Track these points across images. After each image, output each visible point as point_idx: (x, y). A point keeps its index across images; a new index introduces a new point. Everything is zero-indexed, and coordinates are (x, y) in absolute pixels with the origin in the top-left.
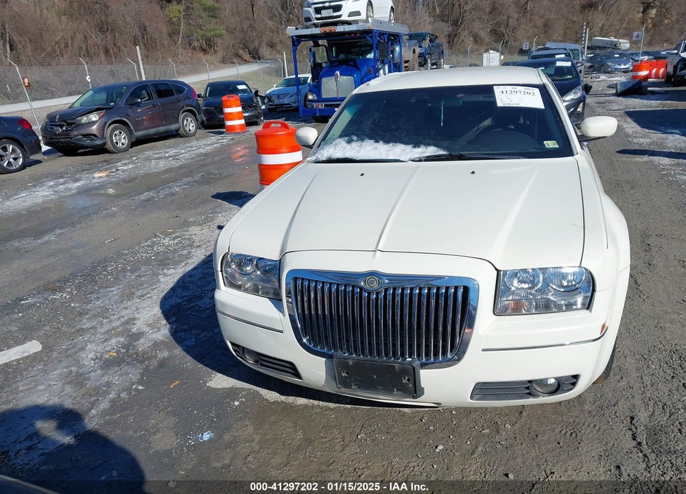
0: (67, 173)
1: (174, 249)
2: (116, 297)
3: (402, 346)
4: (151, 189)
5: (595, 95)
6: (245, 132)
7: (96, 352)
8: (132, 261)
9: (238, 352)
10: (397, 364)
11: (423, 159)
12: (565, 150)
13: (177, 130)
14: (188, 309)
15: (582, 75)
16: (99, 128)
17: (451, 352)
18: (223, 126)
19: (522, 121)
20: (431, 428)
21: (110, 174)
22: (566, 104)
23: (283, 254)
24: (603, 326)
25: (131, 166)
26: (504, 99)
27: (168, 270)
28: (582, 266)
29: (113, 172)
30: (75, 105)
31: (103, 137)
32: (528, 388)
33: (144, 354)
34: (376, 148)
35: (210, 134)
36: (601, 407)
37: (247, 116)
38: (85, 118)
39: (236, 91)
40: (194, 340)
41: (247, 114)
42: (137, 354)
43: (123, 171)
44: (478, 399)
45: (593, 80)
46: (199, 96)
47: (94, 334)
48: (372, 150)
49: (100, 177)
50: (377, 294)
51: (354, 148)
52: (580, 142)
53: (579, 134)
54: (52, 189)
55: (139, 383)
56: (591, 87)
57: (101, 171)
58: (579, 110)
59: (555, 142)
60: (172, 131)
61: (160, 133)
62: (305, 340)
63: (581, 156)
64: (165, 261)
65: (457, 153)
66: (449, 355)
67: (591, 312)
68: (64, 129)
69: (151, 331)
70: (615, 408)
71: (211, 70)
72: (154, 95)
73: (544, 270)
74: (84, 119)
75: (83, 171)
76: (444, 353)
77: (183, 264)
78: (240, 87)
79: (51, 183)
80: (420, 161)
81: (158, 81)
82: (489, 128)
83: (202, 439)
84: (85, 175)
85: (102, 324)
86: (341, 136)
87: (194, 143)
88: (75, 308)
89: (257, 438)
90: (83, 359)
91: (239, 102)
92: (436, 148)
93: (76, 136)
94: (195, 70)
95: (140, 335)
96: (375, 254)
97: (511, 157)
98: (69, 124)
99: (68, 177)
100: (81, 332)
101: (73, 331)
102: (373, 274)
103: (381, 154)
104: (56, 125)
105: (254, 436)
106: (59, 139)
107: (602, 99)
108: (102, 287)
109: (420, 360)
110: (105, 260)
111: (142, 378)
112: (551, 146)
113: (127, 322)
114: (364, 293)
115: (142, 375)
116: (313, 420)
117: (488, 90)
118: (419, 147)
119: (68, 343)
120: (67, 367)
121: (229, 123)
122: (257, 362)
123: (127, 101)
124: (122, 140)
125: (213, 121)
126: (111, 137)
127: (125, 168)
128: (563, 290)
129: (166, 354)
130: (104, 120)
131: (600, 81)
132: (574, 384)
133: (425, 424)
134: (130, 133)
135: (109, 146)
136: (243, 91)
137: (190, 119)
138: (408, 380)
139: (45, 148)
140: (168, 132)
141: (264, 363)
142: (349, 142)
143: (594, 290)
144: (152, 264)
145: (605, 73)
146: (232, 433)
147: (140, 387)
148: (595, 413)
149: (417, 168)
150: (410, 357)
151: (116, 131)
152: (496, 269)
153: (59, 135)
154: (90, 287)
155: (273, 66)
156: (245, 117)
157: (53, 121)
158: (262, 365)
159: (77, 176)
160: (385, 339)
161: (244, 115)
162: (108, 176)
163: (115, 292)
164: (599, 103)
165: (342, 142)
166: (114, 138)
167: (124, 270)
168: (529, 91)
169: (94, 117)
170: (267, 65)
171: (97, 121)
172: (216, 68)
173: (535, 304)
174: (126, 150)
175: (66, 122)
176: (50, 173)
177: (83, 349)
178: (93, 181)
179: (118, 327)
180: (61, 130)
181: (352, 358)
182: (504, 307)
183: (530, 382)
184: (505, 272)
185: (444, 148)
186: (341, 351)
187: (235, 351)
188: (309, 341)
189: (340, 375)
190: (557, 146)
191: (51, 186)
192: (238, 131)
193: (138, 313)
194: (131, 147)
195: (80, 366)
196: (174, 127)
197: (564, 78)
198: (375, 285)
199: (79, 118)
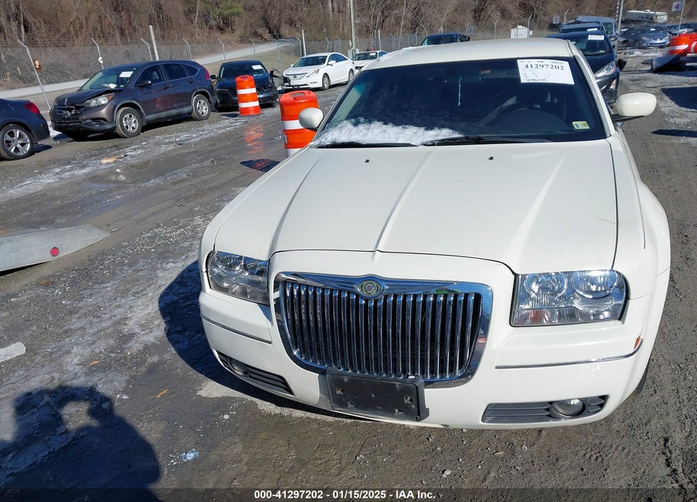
0: (75, 159)
1: (176, 241)
2: (111, 294)
3: (404, 361)
4: (158, 176)
5: (629, 72)
6: (259, 115)
7: (82, 355)
8: (130, 254)
9: (225, 362)
10: (398, 381)
11: (436, 143)
12: (597, 132)
13: (190, 113)
14: (185, 307)
15: (615, 50)
16: (108, 112)
17: (460, 368)
18: (236, 108)
19: (549, 99)
20: (439, 449)
21: (118, 160)
22: (598, 81)
23: (272, 254)
24: (638, 340)
25: (140, 152)
26: (528, 74)
27: (167, 263)
28: (614, 269)
29: (121, 158)
30: (85, 88)
31: (113, 121)
32: (548, 410)
33: (132, 358)
34: (385, 131)
35: (224, 117)
36: (631, 426)
37: (262, 98)
38: (94, 101)
39: (251, 71)
40: (187, 342)
41: (262, 96)
42: (125, 358)
43: (132, 157)
44: (490, 421)
45: (627, 55)
46: (213, 77)
47: (82, 336)
48: (380, 133)
49: (107, 163)
50: (376, 302)
51: (361, 131)
52: (613, 122)
53: (613, 113)
54: (57, 176)
55: (124, 392)
56: (625, 63)
57: (109, 157)
58: (612, 87)
59: (585, 122)
60: (185, 114)
61: (172, 117)
62: (295, 353)
63: (615, 139)
64: (165, 254)
65: (474, 136)
66: (458, 373)
67: (623, 323)
68: (73, 112)
69: (143, 333)
70: (648, 427)
71: (228, 50)
72: (165, 76)
73: (569, 274)
74: (93, 103)
75: (91, 156)
76: (452, 370)
77: (184, 257)
78: (255, 67)
79: (58, 170)
80: (433, 145)
81: (169, 61)
82: (512, 107)
83: (185, 458)
84: (93, 161)
85: (91, 323)
86: (348, 118)
87: (206, 127)
88: (66, 305)
89: (245, 458)
90: (67, 364)
91: (253, 83)
92: (451, 131)
93: (85, 120)
94: (212, 51)
95: (131, 336)
96: (373, 256)
97: (535, 140)
98: (78, 108)
99: (76, 164)
100: (68, 332)
101: (61, 332)
102: (371, 278)
103: (390, 138)
104: (65, 109)
105: (243, 456)
106: (68, 123)
107: (637, 76)
108: (96, 283)
109: (423, 378)
110: (103, 253)
111: (129, 386)
112: (581, 128)
113: (118, 323)
114: (360, 300)
115: (128, 382)
116: (308, 438)
117: (511, 64)
118: (432, 129)
119: (54, 346)
120: (50, 373)
121: (243, 105)
122: (245, 373)
123: (137, 83)
124: (132, 124)
125: (227, 104)
126: (121, 121)
127: (134, 153)
128: (591, 297)
129: (155, 359)
130: (113, 103)
131: (635, 57)
132: (602, 406)
133: (432, 444)
134: (140, 117)
135: (119, 130)
136: (258, 71)
137: (202, 102)
138: (411, 400)
139: (54, 133)
140: (180, 115)
141: (252, 375)
142: (356, 124)
143: (627, 298)
144: (152, 257)
145: (640, 48)
146: (218, 451)
147: (125, 397)
148: (623, 433)
149: (429, 153)
150: (413, 373)
151: (126, 114)
152: (513, 273)
153: (68, 119)
154: (85, 282)
155: (293, 45)
156: (259, 99)
157: (62, 104)
158: (251, 377)
159: (84, 163)
160: (384, 352)
161: (259, 96)
162: (115, 162)
163: (109, 289)
164: (633, 80)
165: (348, 125)
166: (124, 122)
167: (122, 264)
168: (557, 65)
169: (103, 100)
170: (286, 45)
171: (107, 104)
172: (235, 48)
173: (558, 313)
174: (137, 134)
175: (74, 106)
176: (58, 160)
177: (68, 352)
178: (100, 168)
179: (108, 328)
180: (69, 115)
181: (347, 374)
182: (522, 316)
183: (551, 403)
184: (524, 276)
185: (461, 131)
186: (336, 365)
187: (222, 361)
188: (300, 353)
189: (334, 393)
190: (588, 127)
191: (57, 173)
192: (252, 113)
193: (131, 312)
194: (143, 131)
195: (63, 372)
196: (186, 110)
197: (596, 53)
198: (373, 292)
199: (88, 101)
